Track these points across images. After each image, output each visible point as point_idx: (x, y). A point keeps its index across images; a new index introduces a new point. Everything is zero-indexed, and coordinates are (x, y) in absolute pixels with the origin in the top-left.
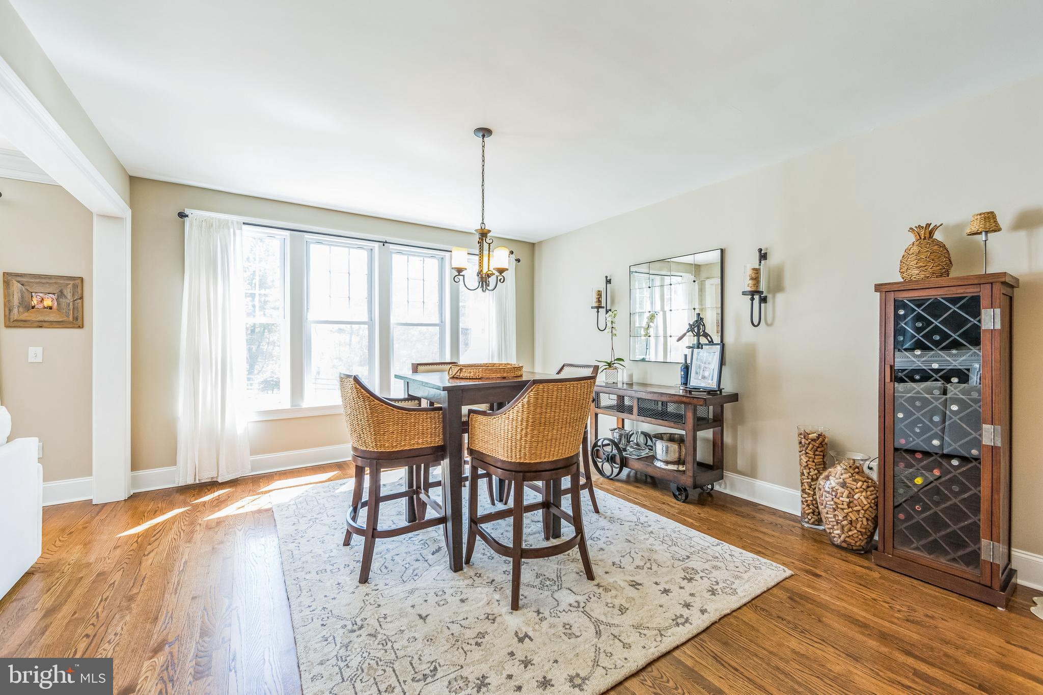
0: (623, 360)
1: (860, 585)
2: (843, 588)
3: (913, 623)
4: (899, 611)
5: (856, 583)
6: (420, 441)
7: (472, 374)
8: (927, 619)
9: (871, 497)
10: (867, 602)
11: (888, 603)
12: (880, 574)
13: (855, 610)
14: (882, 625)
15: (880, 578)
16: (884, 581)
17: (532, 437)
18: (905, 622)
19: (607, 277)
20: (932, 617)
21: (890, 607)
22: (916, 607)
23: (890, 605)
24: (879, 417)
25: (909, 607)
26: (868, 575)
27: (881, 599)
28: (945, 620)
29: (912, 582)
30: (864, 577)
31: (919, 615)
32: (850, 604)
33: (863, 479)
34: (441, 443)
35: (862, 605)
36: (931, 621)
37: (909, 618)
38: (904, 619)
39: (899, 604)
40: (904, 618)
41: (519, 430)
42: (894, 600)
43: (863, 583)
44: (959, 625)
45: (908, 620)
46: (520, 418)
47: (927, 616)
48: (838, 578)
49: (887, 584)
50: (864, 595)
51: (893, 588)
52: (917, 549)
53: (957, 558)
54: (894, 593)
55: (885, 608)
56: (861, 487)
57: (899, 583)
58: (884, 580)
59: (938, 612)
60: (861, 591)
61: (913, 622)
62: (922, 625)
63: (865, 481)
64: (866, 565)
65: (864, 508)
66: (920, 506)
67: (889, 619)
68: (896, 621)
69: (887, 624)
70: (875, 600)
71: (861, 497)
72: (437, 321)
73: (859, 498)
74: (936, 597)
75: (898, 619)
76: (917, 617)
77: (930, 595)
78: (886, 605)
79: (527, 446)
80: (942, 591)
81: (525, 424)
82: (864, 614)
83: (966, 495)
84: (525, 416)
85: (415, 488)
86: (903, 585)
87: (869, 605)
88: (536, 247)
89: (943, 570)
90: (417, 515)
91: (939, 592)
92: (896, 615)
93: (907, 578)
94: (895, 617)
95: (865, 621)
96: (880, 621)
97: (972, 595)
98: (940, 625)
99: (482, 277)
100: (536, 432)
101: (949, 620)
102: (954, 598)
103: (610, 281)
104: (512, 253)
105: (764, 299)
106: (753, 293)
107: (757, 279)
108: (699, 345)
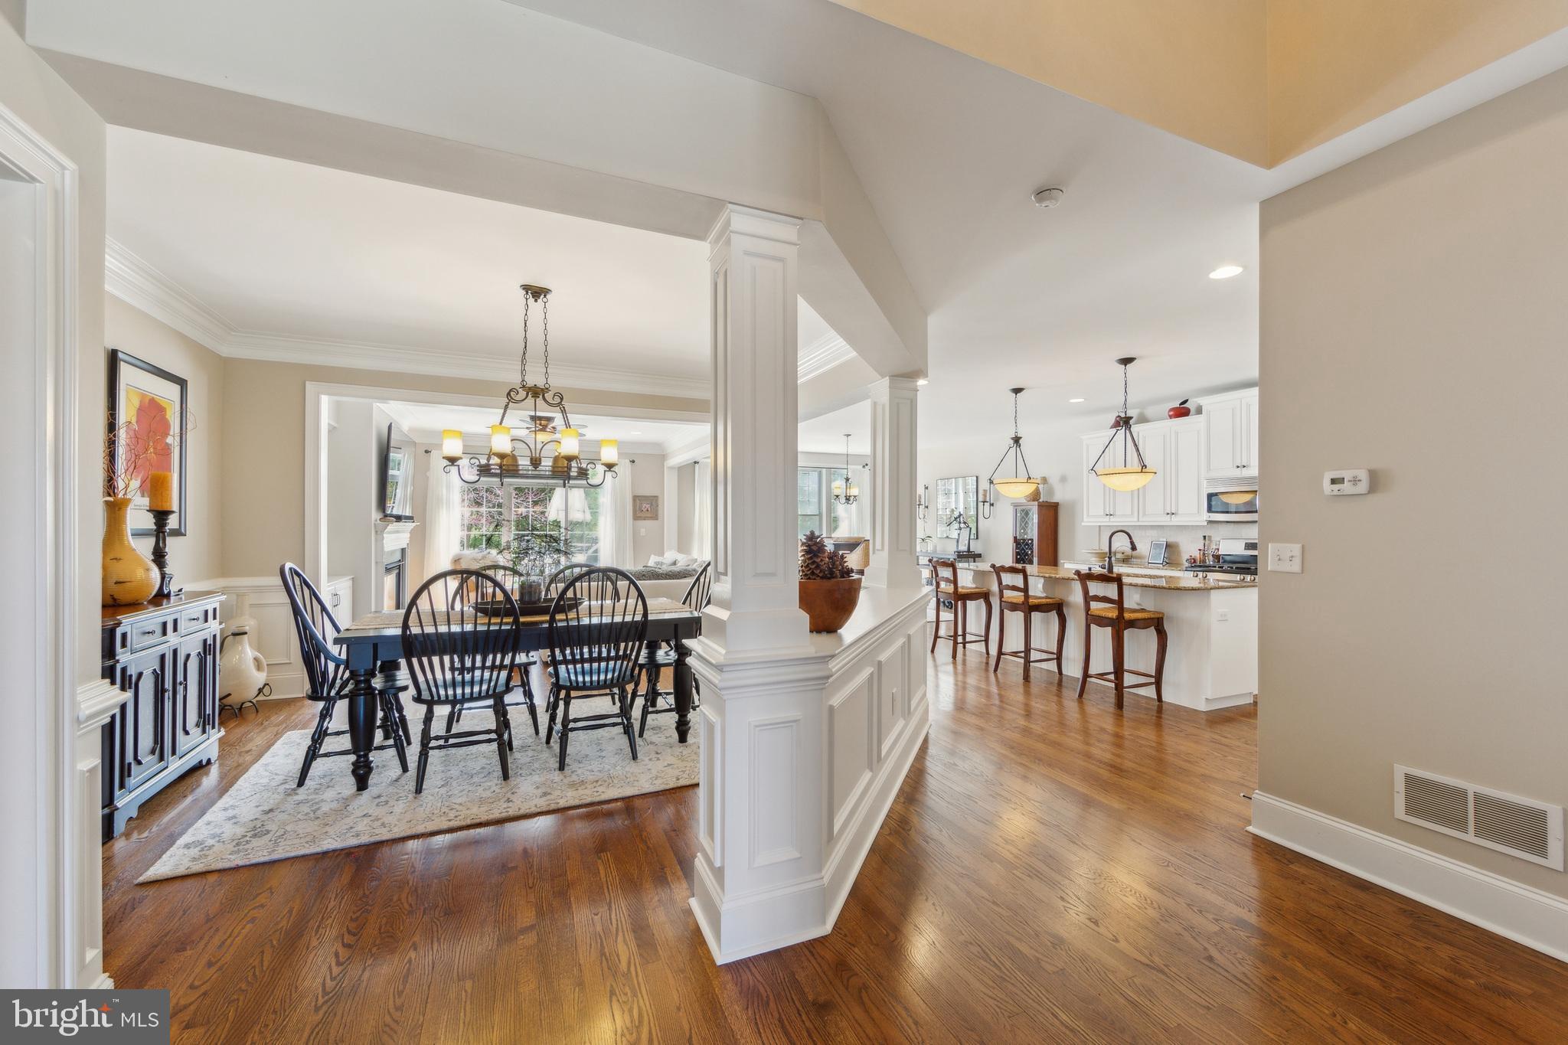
103: (927, 488)
104: (867, 465)
105: (992, 505)
106: (984, 502)
107: (985, 496)
108: (960, 529)
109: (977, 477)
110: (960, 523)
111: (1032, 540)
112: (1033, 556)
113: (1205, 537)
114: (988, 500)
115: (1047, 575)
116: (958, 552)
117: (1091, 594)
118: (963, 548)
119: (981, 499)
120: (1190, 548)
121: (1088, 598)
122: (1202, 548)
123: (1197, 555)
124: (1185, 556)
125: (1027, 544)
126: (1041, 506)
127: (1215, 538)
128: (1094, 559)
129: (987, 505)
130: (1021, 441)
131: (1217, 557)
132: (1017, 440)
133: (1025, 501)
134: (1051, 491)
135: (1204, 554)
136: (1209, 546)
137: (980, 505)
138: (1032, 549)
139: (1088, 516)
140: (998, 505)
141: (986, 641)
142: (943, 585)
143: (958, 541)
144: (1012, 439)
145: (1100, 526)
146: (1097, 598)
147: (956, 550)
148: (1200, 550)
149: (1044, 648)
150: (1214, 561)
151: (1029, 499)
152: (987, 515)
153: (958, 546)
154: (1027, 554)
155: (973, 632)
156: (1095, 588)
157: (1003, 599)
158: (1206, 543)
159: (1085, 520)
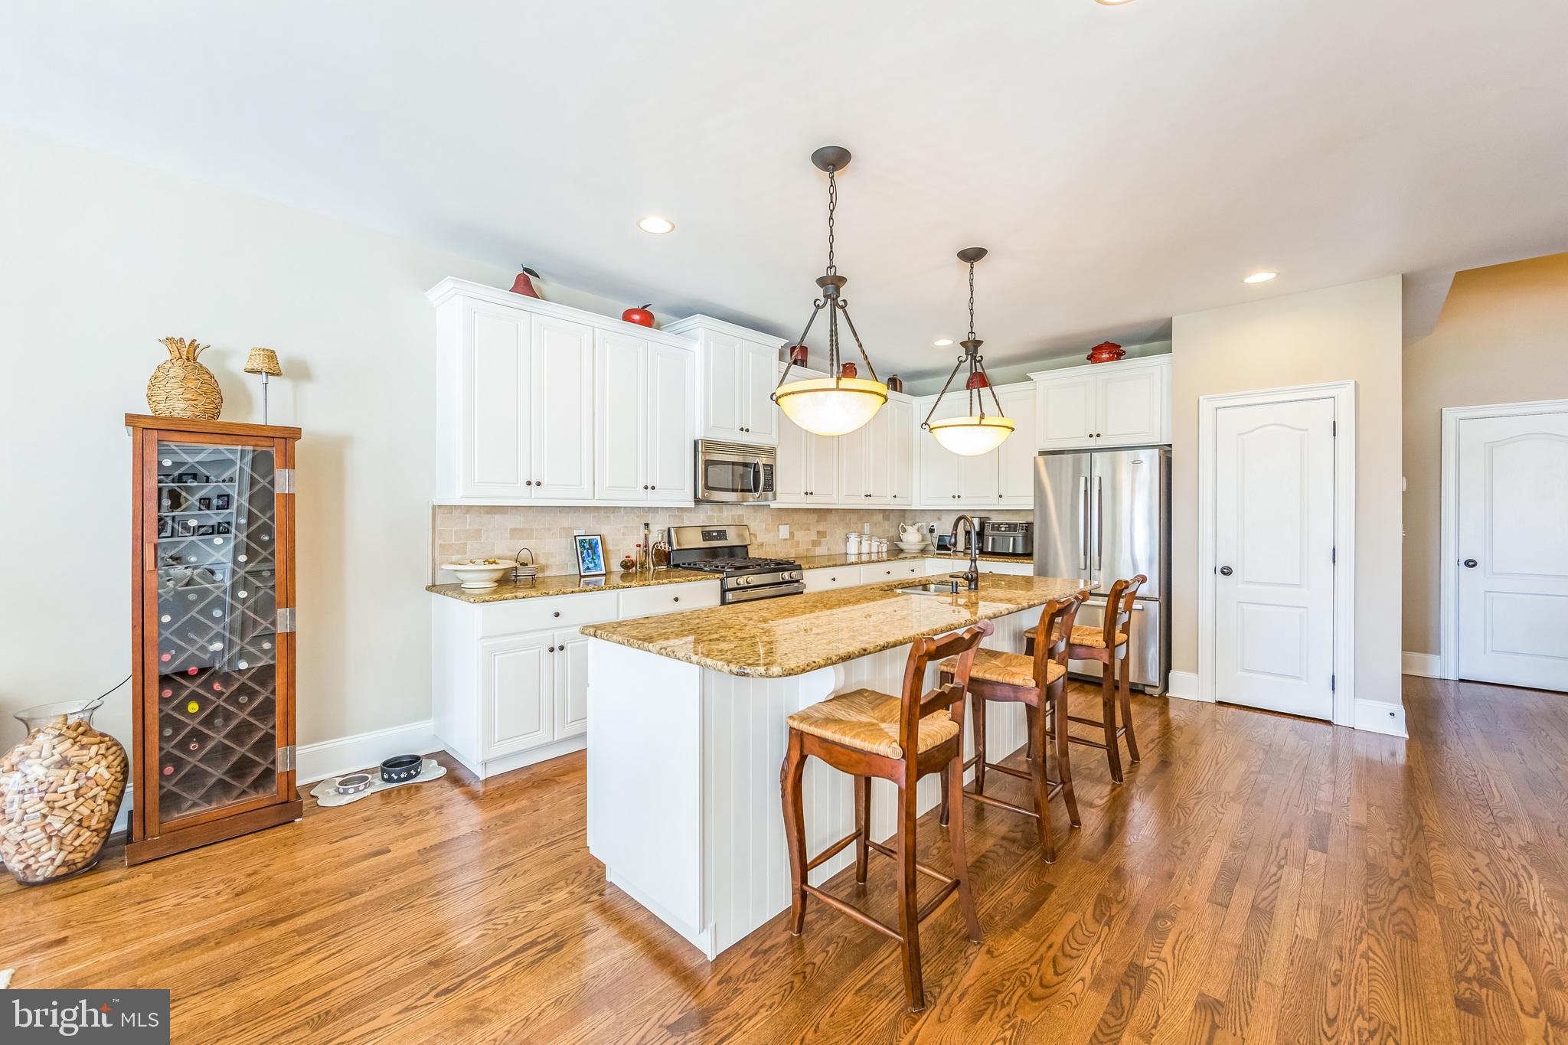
1: (139, 903)
2: (119, 925)
3: (245, 893)
4: (218, 894)
5: (131, 905)
8: (253, 878)
9: (116, 763)
10: (171, 914)
11: (198, 895)
12: (148, 873)
13: (169, 934)
14: (218, 922)
15: (154, 877)
16: (164, 877)
18: (237, 898)
20: (255, 873)
21: (204, 897)
22: (228, 876)
23: (201, 895)
24: (134, 627)
25: (222, 881)
26: (136, 886)
27: (185, 899)
28: (269, 865)
29: (196, 855)
30: (133, 890)
31: (242, 881)
32: (155, 934)
33: (98, 739)
35: (169, 923)
36: (258, 876)
37: (235, 891)
38: (232, 898)
39: (209, 886)
40: (231, 896)
42: (199, 888)
43: (138, 899)
44: (284, 860)
45: (237, 895)
47: (249, 875)
48: (97, 920)
49: (171, 878)
50: (159, 910)
51: (183, 877)
52: (195, 805)
53: (246, 789)
54: (190, 881)
55: (200, 902)
56: (97, 755)
57: (184, 867)
58: (162, 876)
59: (255, 863)
60: (150, 908)
61: (243, 892)
62: (255, 888)
63: (101, 742)
64: (118, 877)
65: (106, 787)
66: (195, 742)
67: (219, 910)
68: (227, 905)
69: (222, 917)
70: (178, 905)
71: (99, 771)
73: (96, 773)
74: (237, 852)
75: (226, 901)
76: (242, 884)
77: (230, 854)
78: (198, 899)
80: (234, 841)
82: (184, 930)
83: (255, 704)
86: (189, 866)
87: (178, 916)
89: (233, 814)
91: (235, 844)
92: (220, 900)
93: (186, 855)
94: (221, 903)
95: (196, 935)
96: (211, 921)
97: (268, 823)
98: (270, 874)
101: (272, 862)
102: (253, 840)
113: (646, 525)
123: (635, 553)
131: (664, 556)
135: (645, 553)
148: (639, 546)
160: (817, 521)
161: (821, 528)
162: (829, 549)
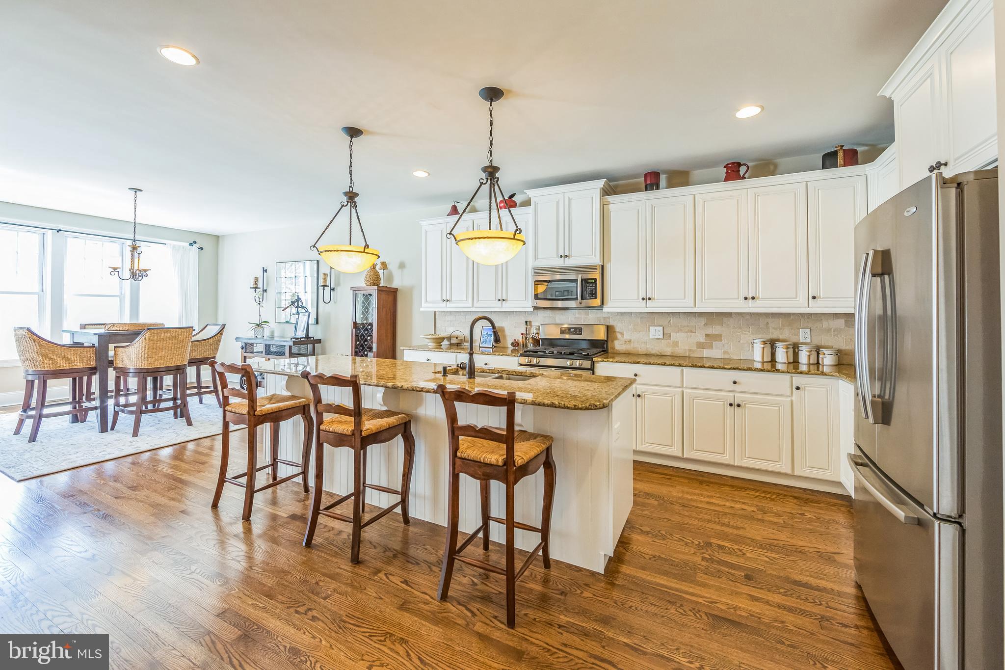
0: (268, 322)
6: (78, 364)
7: (121, 328)
17: (148, 355)
19: (263, 268)
34: (94, 366)
41: (140, 352)
46: (141, 346)
72: (118, 293)
79: (146, 360)
81: (143, 349)
84: (144, 344)
85: (77, 400)
88: (220, 239)
90: (79, 418)
99: (133, 273)
100: (150, 353)
103: (266, 271)
104: (195, 243)
105: (333, 289)
106: (324, 286)
107: (325, 279)
108: (298, 313)
109: (318, 261)
110: (298, 307)
111: (371, 324)
112: (372, 342)
113: (526, 322)
114: (328, 283)
115: (390, 384)
116: (296, 338)
117: (461, 422)
118: (301, 334)
119: (321, 282)
120: (513, 332)
121: (455, 430)
122: (525, 333)
123: (520, 338)
124: (509, 341)
125: (367, 329)
126: (380, 290)
127: (535, 324)
128: (430, 344)
129: (327, 290)
130: (356, 199)
131: (536, 342)
132: (351, 196)
133: (365, 285)
134: (390, 277)
135: (526, 338)
136: (530, 330)
137: (321, 289)
138: (371, 336)
139: (426, 301)
140: (338, 290)
141: (305, 473)
142: (233, 400)
143: (296, 327)
144: (346, 194)
145: (435, 312)
146: (471, 431)
147: (293, 335)
148: (522, 334)
149: (384, 484)
150: (534, 345)
151: (368, 284)
152: (327, 299)
153: (296, 331)
154: (366, 340)
155: (289, 459)
156: (468, 414)
157: (322, 427)
158: (528, 328)
159: (423, 305)
160: (706, 324)
161: (710, 331)
162: (725, 353)
